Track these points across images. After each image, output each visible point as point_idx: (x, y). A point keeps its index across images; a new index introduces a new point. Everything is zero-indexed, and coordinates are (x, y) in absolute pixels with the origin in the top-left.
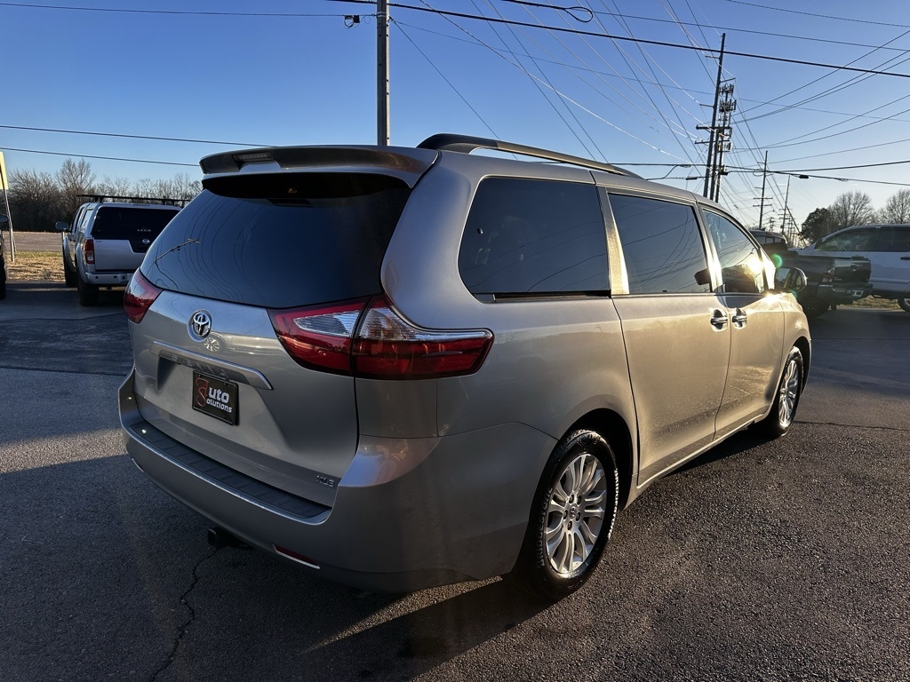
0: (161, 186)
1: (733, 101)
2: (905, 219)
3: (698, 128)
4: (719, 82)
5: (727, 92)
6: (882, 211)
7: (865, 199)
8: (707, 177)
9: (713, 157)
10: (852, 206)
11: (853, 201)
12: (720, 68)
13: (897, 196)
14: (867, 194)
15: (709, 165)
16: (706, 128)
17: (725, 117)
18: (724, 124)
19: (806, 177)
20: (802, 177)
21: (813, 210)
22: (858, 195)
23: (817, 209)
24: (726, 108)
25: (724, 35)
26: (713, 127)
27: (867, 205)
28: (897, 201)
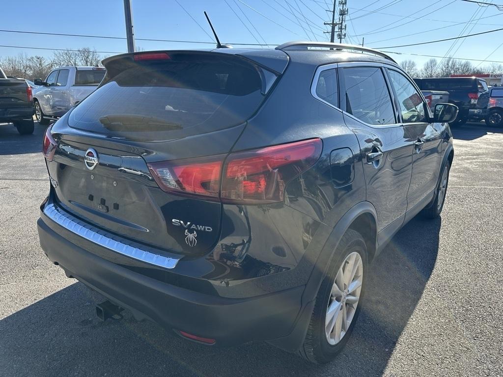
0: (9, 60)
1: (346, 9)
5: (343, 4)
6: (422, 71)
7: (413, 64)
10: (407, 68)
11: (407, 65)
13: (429, 62)
14: (414, 61)
16: (329, 24)
17: (342, 18)
22: (410, 62)
24: (343, 13)
26: (333, 24)
27: (414, 68)
28: (430, 64)
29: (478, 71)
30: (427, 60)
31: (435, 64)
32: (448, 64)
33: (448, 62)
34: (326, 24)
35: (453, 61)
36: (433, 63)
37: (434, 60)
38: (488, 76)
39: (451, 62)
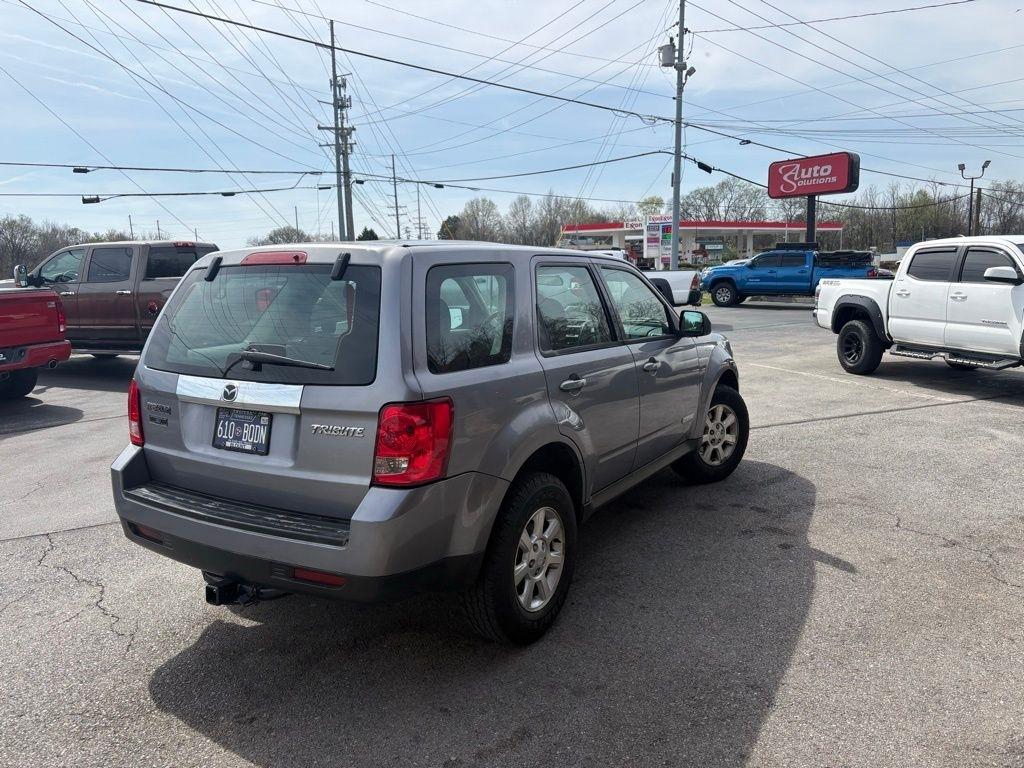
1: (347, 97)
2: (527, 225)
3: (319, 128)
4: (335, 77)
5: (339, 86)
6: (507, 218)
7: (491, 204)
8: (339, 186)
9: (342, 163)
10: (480, 213)
11: (481, 207)
12: (334, 60)
13: (517, 202)
14: (492, 200)
15: (338, 172)
16: (329, 129)
18: (342, 123)
19: (441, 187)
20: (438, 186)
21: (445, 218)
22: (484, 200)
23: (449, 218)
24: (340, 104)
25: (332, 22)
26: (336, 128)
27: (494, 211)
28: (519, 206)
29: (598, 215)
30: (514, 198)
31: (529, 205)
32: (549, 206)
33: (549, 202)
34: (323, 128)
35: (556, 203)
36: (523, 203)
37: (526, 199)
38: (617, 224)
39: (553, 202)
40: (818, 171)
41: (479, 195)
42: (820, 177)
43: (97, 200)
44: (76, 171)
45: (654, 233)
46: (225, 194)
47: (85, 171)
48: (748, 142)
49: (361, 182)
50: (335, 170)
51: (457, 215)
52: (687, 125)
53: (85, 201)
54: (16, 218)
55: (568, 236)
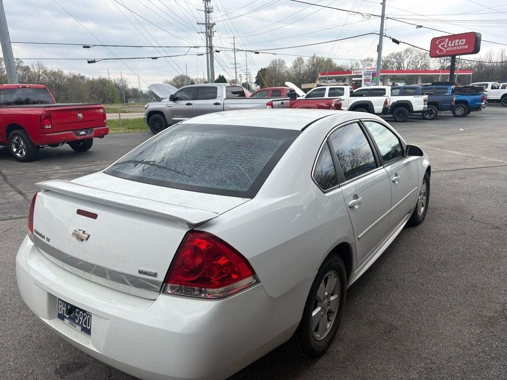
1: (211, 7)
2: (301, 72)
3: (198, 24)
6: (291, 68)
7: (283, 62)
8: (207, 54)
9: (209, 42)
10: (278, 67)
11: (278, 63)
13: (296, 60)
14: (284, 60)
15: (207, 47)
16: (202, 24)
18: (209, 21)
19: (258, 53)
20: (256, 53)
21: (260, 69)
22: (280, 60)
23: (262, 69)
26: (206, 24)
27: (284, 66)
28: (297, 62)
29: (339, 67)
30: (295, 58)
31: (303, 62)
32: (313, 62)
33: (313, 60)
34: (200, 24)
35: (317, 61)
36: (300, 60)
38: (349, 72)
39: (315, 60)
40: (458, 42)
41: (277, 58)
42: (459, 45)
43: (94, 62)
44: (84, 47)
45: (368, 76)
46: (153, 58)
47: (88, 47)
48: (421, 26)
49: (218, 52)
50: (205, 46)
51: (265, 67)
52: (388, 18)
53: (89, 62)
54: (57, 70)
55: (322, 78)
